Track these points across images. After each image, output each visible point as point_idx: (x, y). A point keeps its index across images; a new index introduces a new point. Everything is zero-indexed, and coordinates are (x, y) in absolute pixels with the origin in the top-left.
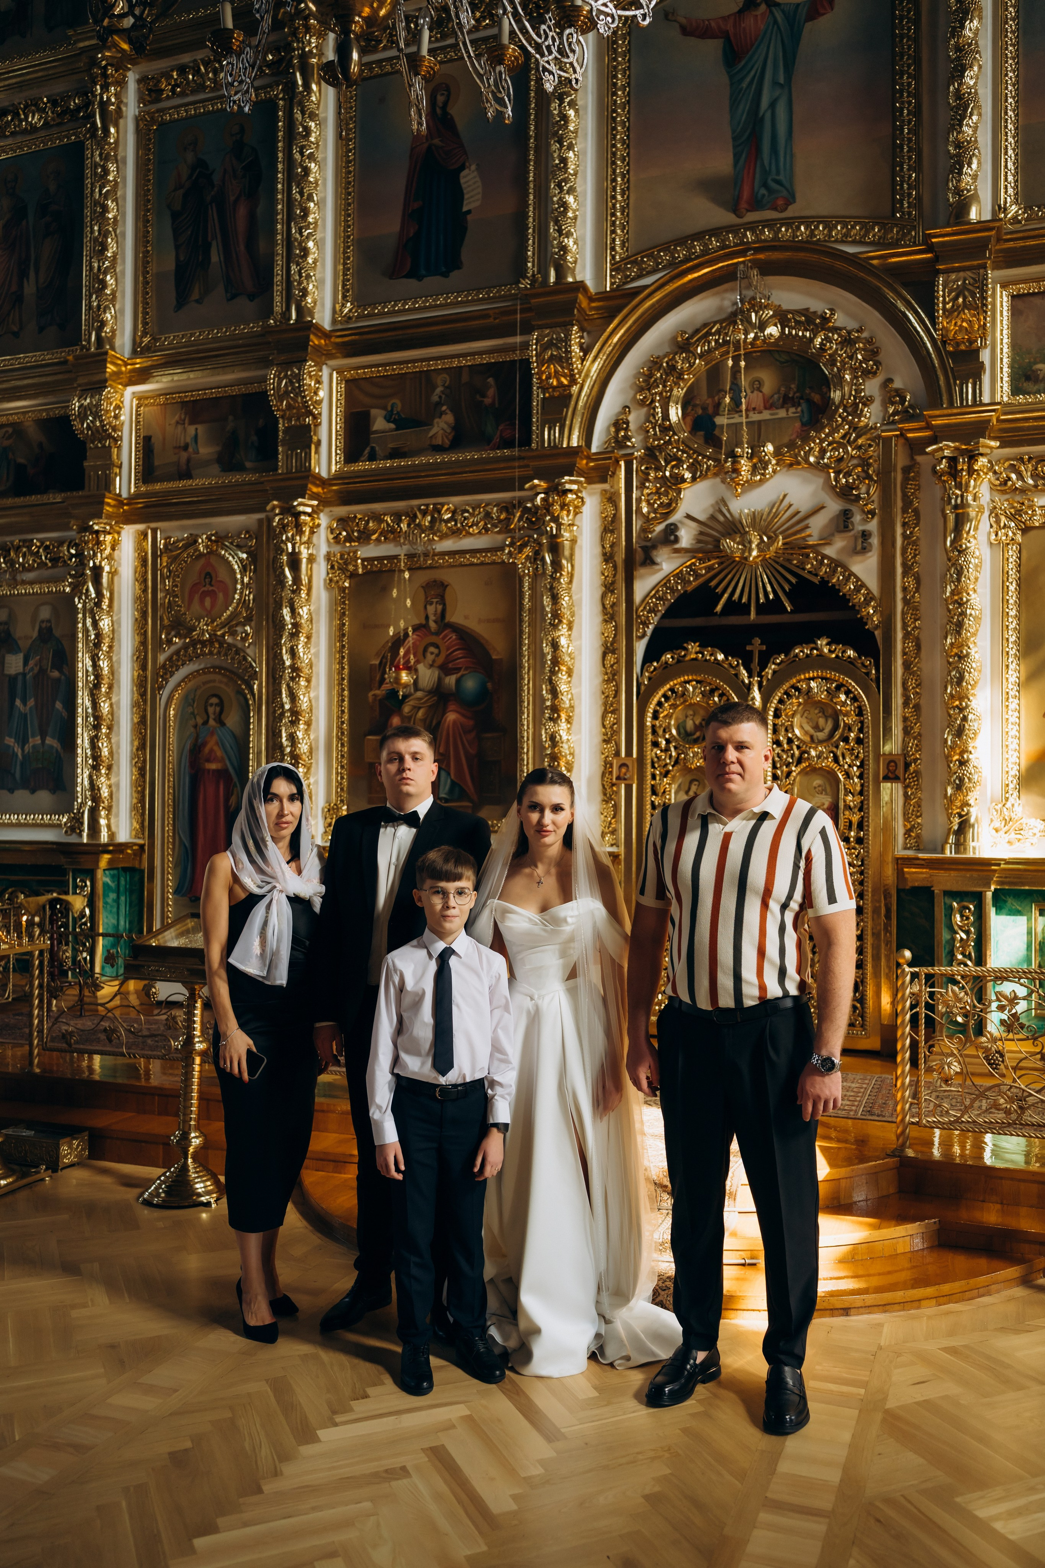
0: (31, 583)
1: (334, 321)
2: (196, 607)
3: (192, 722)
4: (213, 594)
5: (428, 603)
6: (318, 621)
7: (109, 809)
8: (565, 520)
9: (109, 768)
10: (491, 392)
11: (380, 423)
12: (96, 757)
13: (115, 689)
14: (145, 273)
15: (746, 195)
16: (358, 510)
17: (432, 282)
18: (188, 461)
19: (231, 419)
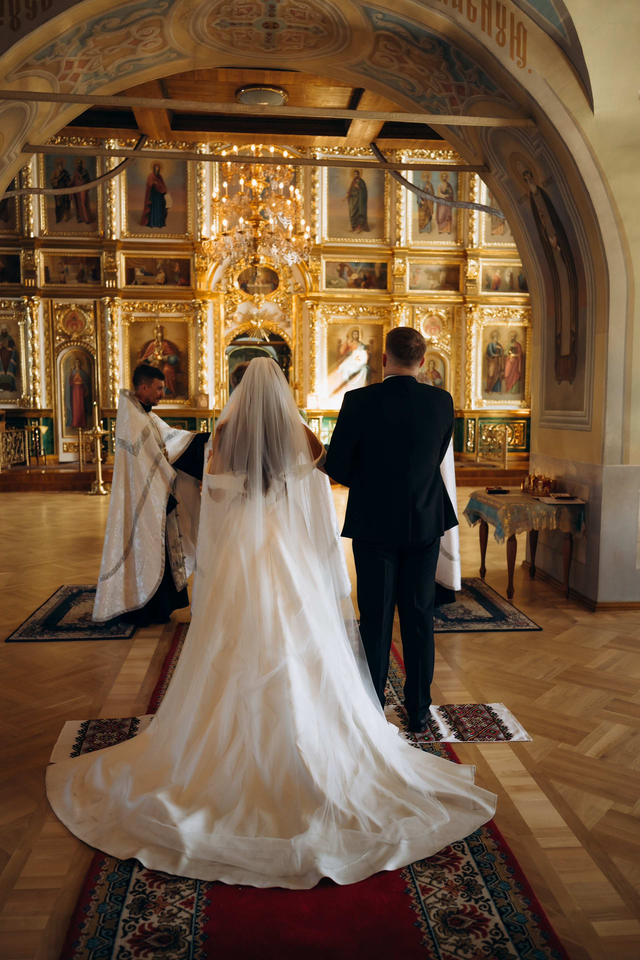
1: (122, 238)
2: (70, 328)
3: (70, 369)
4: (77, 325)
5: (157, 333)
6: (119, 336)
8: (205, 310)
9: (39, 383)
10: (177, 268)
11: (138, 273)
16: (132, 301)
17: (156, 229)
18: (64, 278)
19: (81, 264)
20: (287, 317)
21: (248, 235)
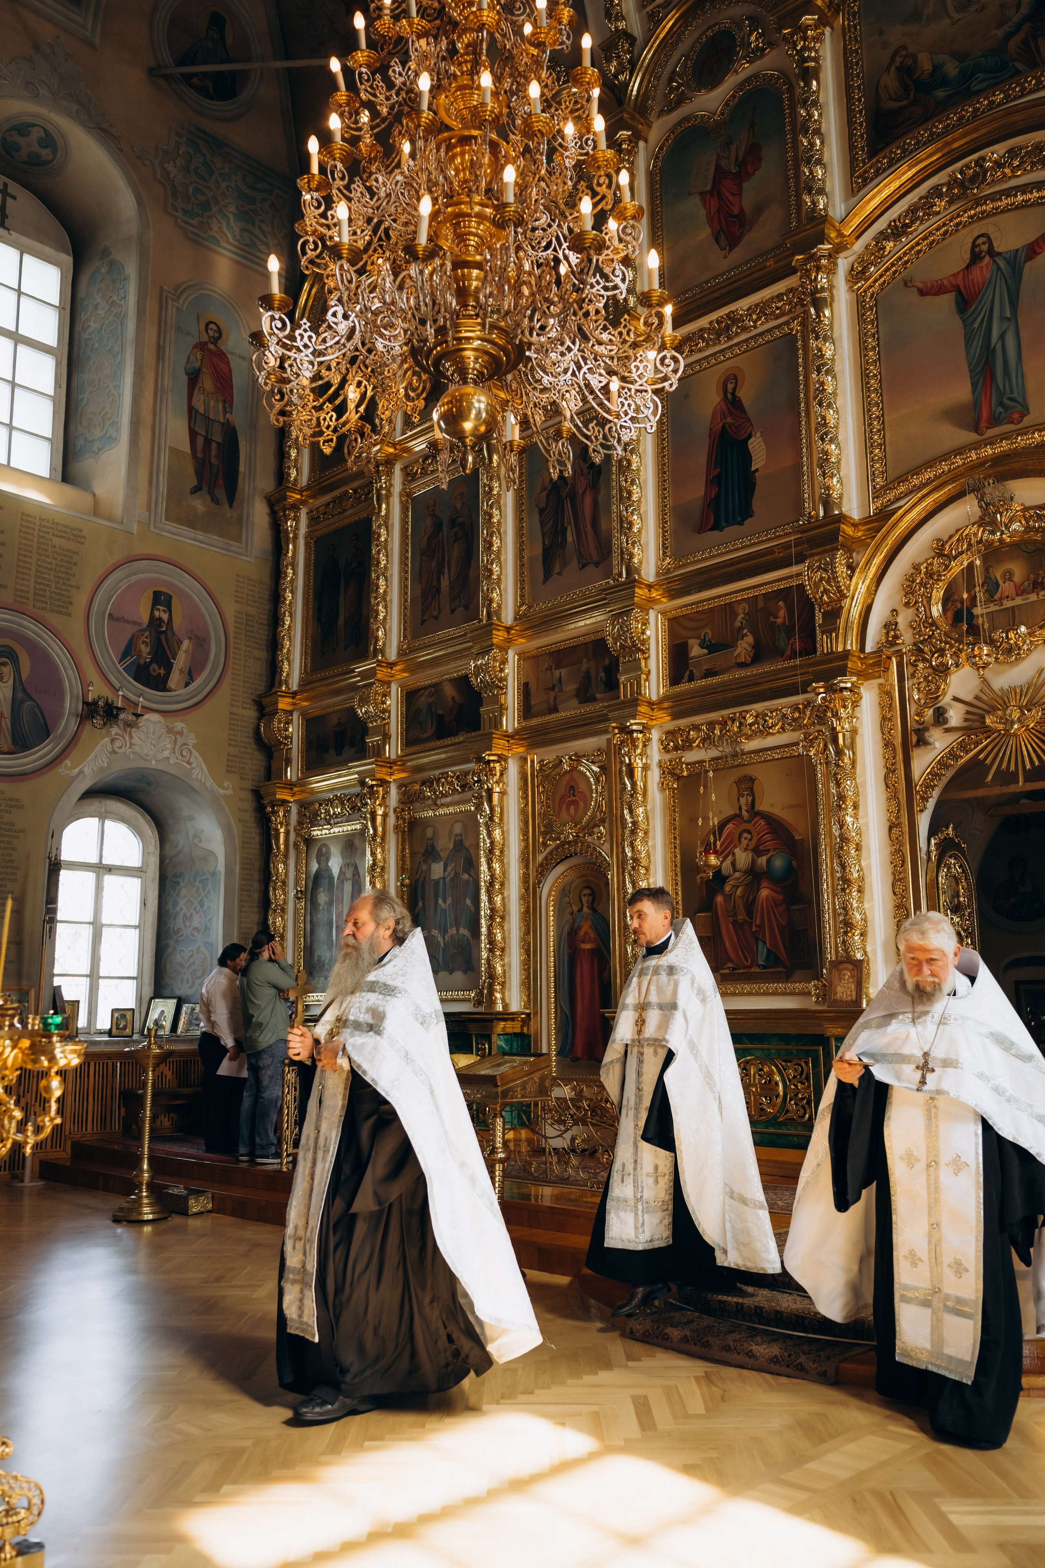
0: (448, 805)
1: (658, 574)
2: (564, 815)
3: (569, 910)
4: (575, 803)
5: (740, 795)
6: (654, 819)
7: (503, 984)
8: (842, 713)
9: (503, 950)
10: (782, 613)
11: (696, 651)
12: (492, 941)
13: (506, 886)
14: (521, 558)
15: (985, 416)
17: (733, 529)
18: (555, 698)
19: (584, 662)
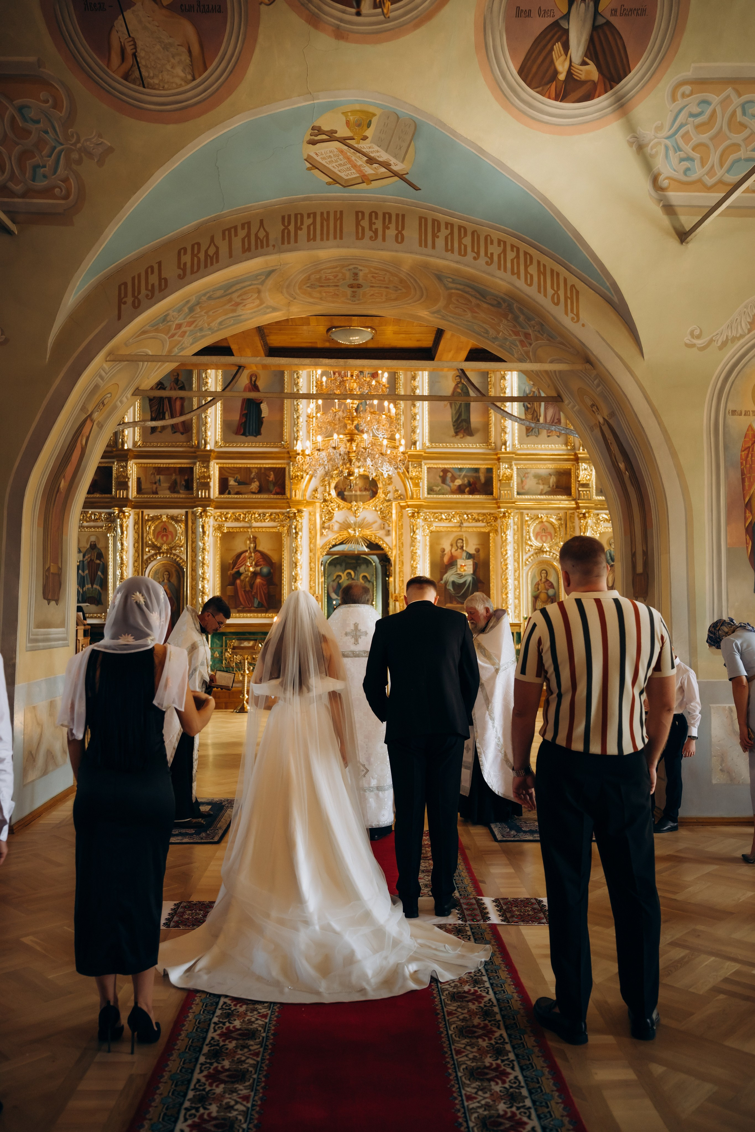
0: (86, 527)
1: (217, 447)
2: (160, 540)
4: (167, 536)
5: (250, 543)
6: (210, 547)
8: (299, 519)
10: (272, 476)
11: (232, 482)
13: (128, 568)
16: (224, 511)
17: (251, 438)
18: (156, 488)
19: (174, 475)
20: (386, 525)
21: (342, 450)
